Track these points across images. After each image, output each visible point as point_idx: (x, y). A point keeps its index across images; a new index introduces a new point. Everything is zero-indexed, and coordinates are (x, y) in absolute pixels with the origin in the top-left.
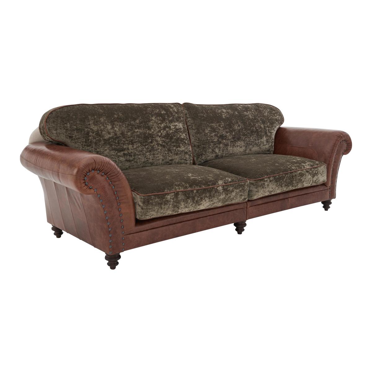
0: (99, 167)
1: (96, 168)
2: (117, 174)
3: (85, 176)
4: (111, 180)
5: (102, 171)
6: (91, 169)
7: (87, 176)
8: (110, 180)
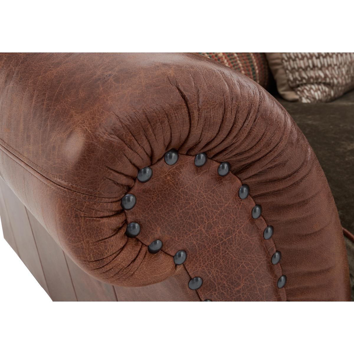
0: (208, 135)
1: (191, 142)
2: (297, 171)
3: (129, 188)
4: (259, 201)
5: (218, 158)
6: (159, 151)
7: (137, 187)
8: (254, 198)
